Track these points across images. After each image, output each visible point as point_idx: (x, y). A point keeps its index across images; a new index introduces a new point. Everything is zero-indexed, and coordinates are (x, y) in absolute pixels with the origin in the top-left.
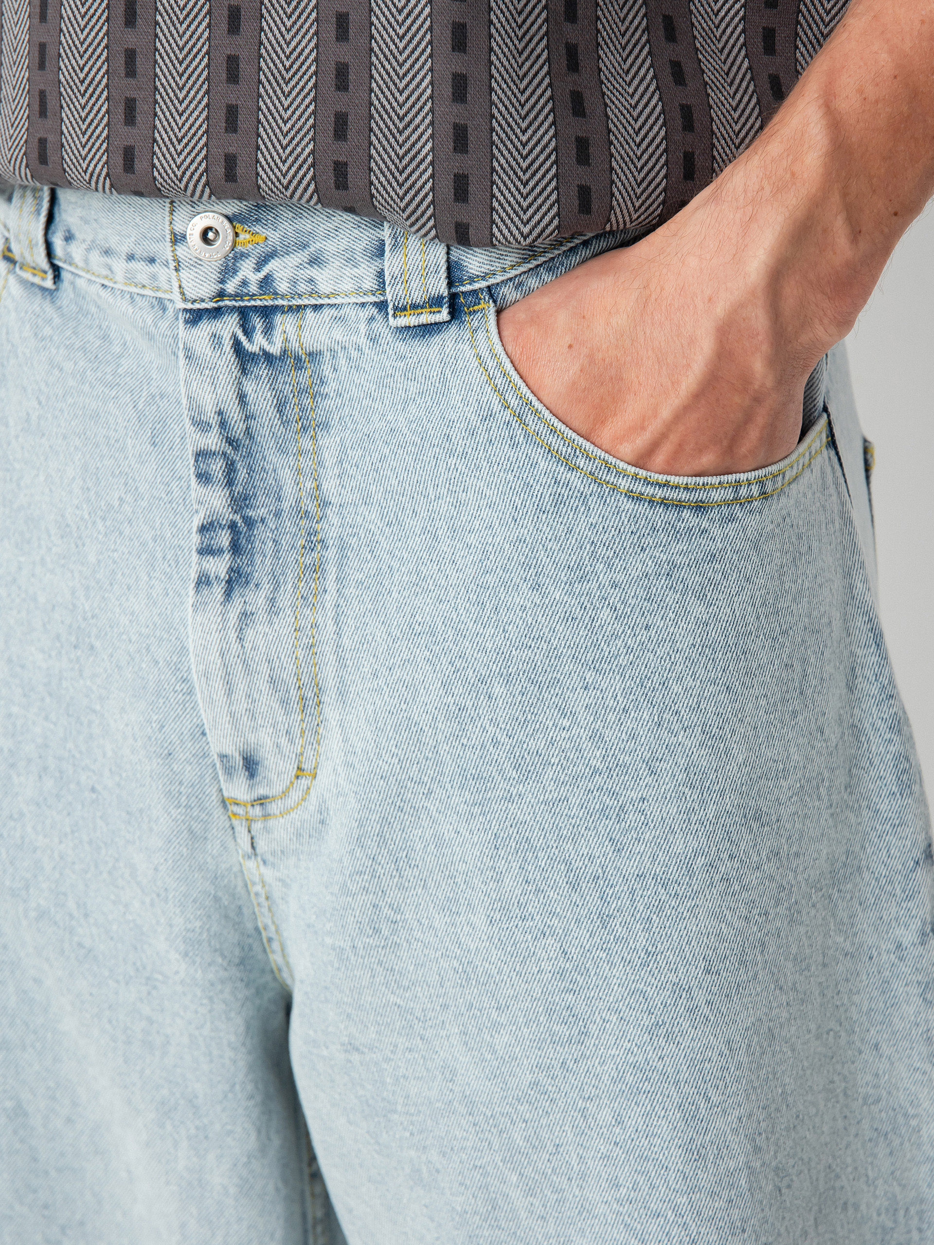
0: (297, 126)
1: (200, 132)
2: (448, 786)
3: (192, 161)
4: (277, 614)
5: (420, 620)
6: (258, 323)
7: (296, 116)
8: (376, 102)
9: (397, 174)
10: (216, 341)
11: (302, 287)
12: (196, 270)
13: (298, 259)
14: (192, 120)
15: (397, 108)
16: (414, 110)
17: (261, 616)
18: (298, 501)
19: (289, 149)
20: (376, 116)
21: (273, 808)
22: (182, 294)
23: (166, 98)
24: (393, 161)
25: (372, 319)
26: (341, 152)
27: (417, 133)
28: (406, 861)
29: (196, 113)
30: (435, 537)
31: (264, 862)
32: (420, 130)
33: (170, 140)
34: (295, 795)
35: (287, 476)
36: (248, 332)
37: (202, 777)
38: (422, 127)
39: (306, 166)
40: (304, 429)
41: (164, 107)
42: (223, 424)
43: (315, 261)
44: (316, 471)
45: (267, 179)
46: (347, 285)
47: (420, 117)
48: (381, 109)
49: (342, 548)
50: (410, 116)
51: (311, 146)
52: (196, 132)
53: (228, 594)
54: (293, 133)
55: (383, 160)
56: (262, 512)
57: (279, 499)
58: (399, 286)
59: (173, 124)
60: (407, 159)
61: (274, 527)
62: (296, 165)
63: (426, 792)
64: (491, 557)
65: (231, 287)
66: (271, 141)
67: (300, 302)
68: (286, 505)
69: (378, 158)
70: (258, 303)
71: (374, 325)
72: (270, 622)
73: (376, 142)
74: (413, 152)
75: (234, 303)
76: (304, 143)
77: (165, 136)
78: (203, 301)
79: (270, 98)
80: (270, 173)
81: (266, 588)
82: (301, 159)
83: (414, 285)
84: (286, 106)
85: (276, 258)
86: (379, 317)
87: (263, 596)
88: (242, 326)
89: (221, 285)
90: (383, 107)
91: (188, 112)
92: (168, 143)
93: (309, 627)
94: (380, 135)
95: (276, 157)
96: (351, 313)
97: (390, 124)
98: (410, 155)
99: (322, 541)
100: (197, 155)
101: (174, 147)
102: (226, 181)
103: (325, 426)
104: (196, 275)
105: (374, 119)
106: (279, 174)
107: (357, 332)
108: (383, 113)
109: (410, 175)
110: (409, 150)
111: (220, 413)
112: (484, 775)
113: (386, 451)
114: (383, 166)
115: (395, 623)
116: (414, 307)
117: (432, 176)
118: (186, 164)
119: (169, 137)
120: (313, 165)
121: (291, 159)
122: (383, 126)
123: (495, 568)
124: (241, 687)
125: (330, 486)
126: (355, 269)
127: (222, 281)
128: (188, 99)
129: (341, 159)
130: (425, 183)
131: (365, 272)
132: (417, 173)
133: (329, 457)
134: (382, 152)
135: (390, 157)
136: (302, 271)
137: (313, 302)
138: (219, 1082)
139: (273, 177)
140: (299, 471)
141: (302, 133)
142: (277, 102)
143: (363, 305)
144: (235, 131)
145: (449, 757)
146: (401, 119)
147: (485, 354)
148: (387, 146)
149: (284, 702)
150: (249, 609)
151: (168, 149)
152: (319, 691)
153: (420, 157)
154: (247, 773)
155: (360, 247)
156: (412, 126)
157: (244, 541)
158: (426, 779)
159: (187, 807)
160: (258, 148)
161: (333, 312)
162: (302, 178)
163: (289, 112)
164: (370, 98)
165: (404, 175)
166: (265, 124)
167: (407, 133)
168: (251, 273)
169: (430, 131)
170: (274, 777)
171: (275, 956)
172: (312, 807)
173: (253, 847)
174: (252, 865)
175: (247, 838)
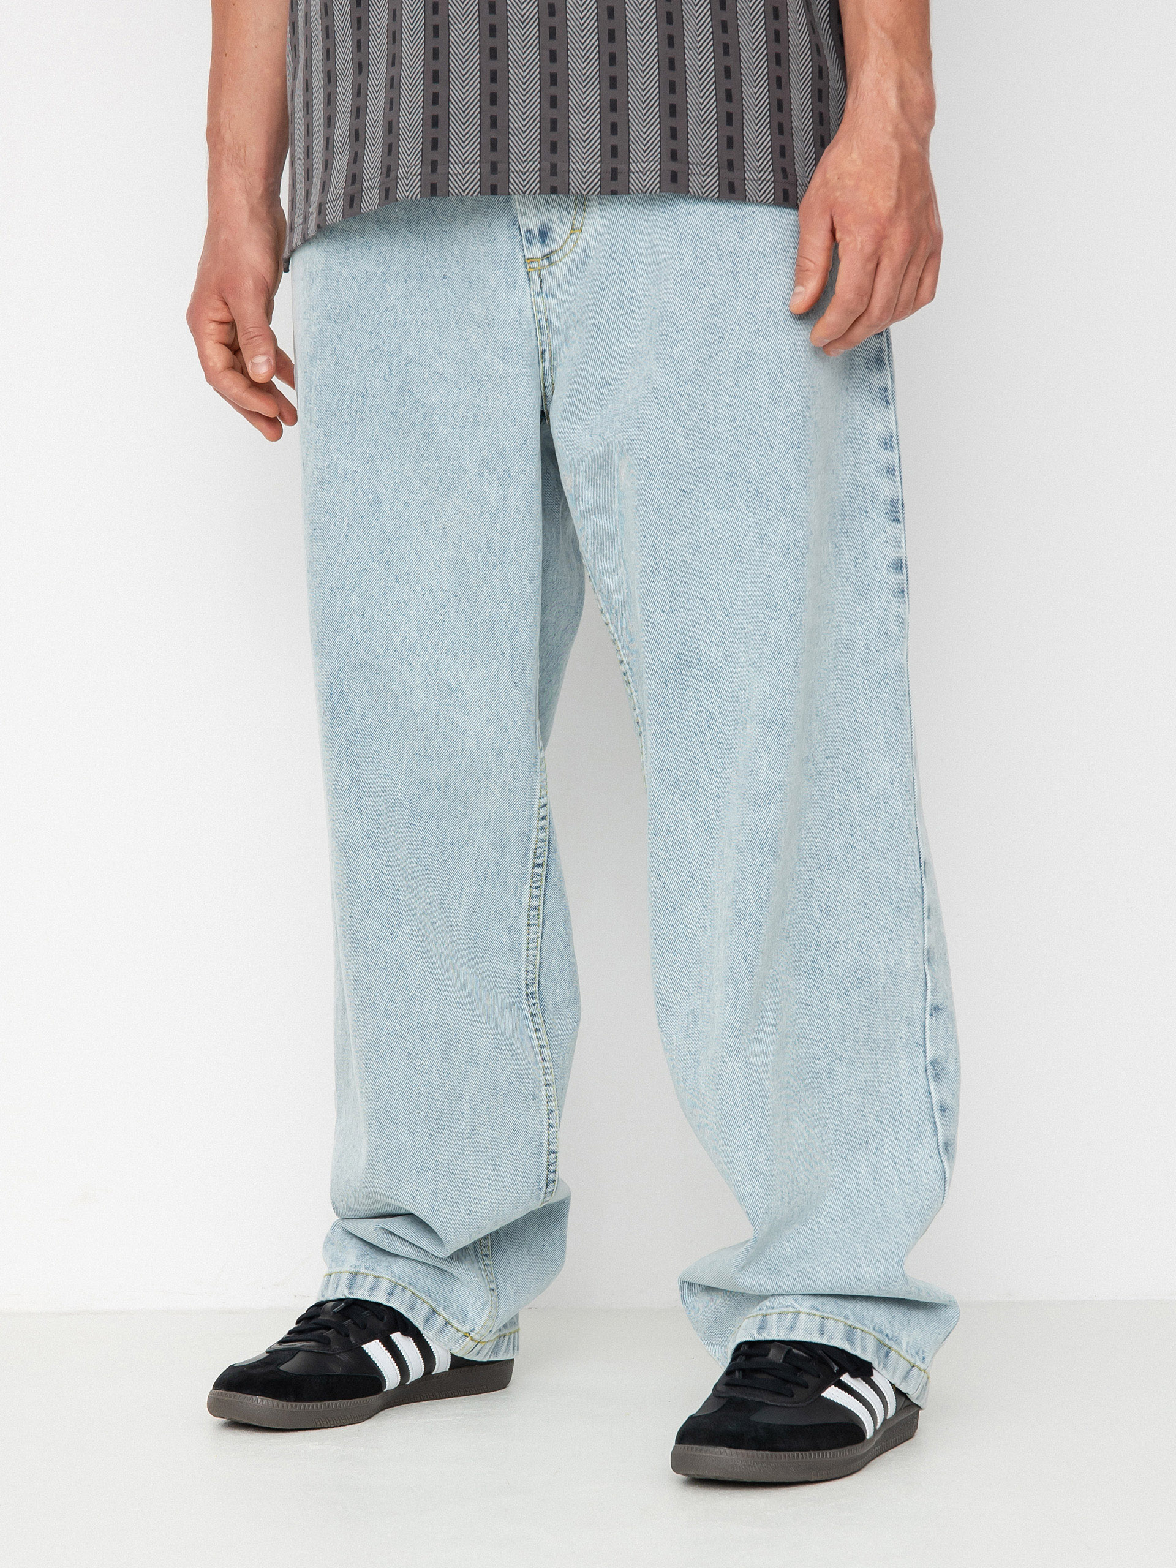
21: (556, 258)
31: (547, 296)
34: (569, 246)
37: (513, 249)
154: (540, 240)
159: (506, 268)
170: (557, 237)
171: (544, 364)
172: (579, 250)
173: (541, 288)
174: (539, 299)
175: (538, 283)
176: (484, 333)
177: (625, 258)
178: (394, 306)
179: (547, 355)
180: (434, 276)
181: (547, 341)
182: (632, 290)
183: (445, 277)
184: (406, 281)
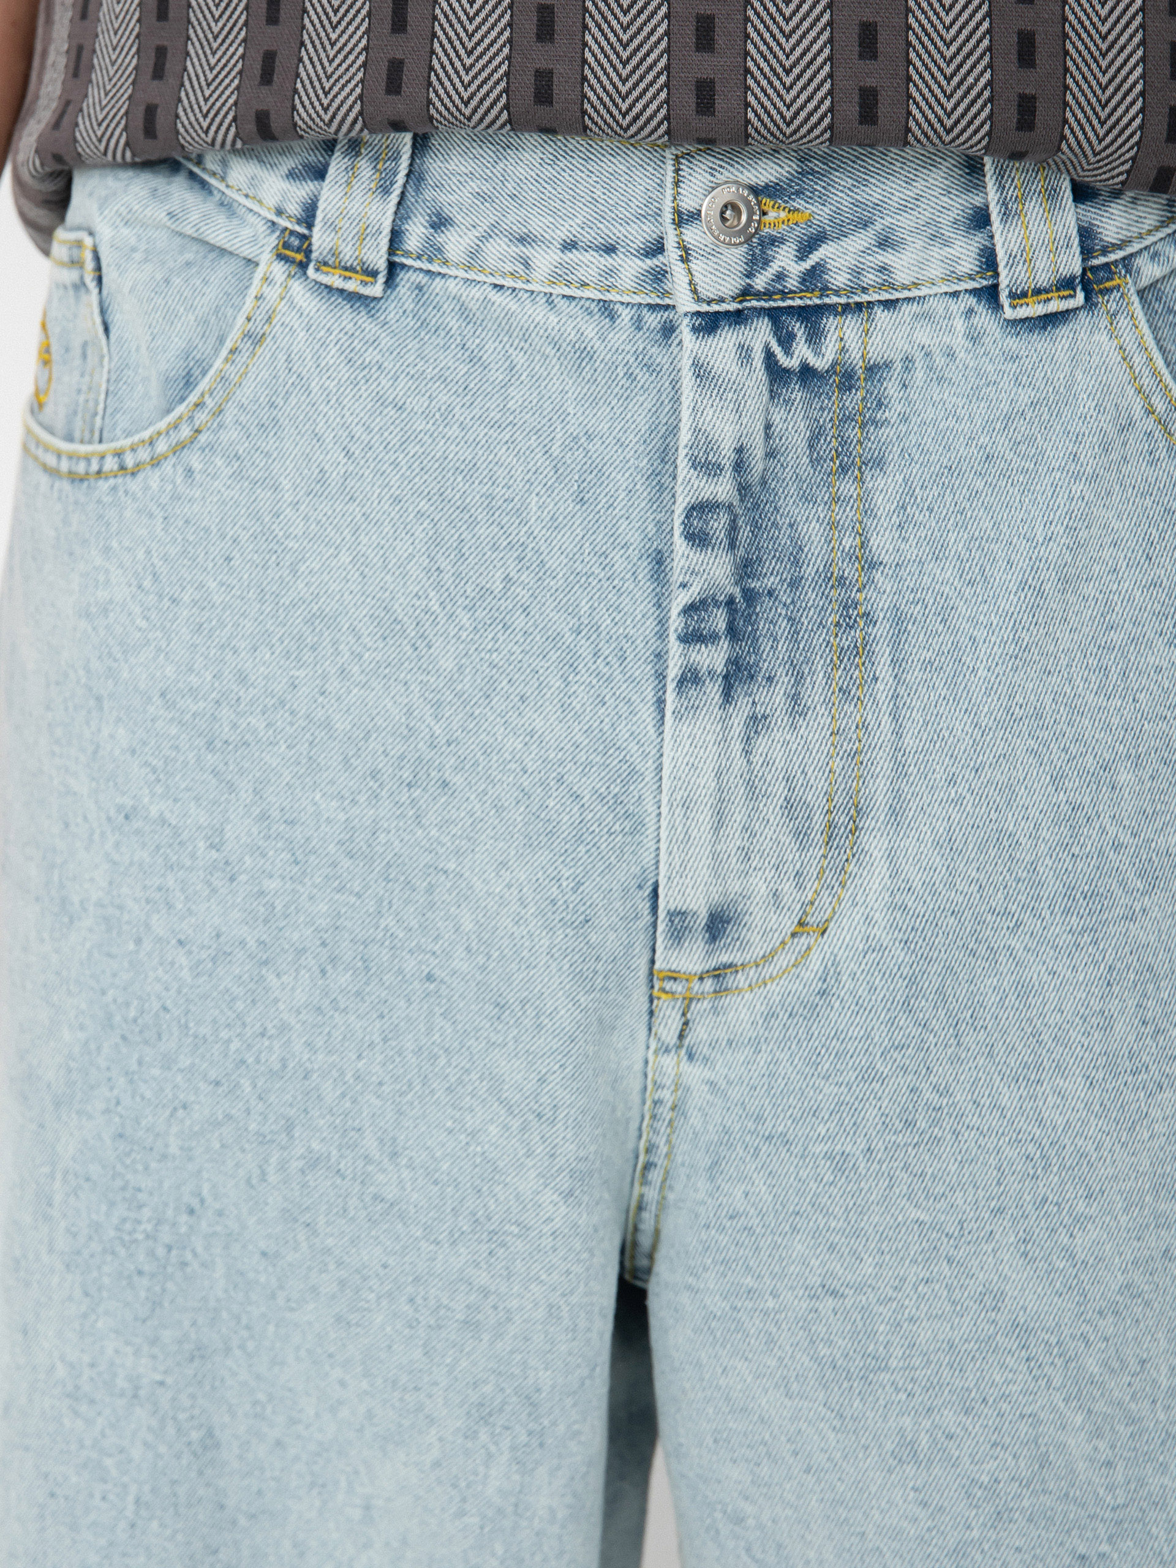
0: (966, 50)
1: (820, 60)
2: (1046, 913)
3: (810, 99)
4: (803, 714)
5: (1021, 700)
6: (799, 330)
7: (962, 37)
8: (1071, 17)
9: (1098, 109)
10: (743, 354)
11: (870, 278)
12: (715, 260)
13: (863, 243)
14: (805, 43)
15: (1099, 24)
16: (1119, 27)
17: (780, 718)
18: (828, 565)
19: (956, 79)
20: (1072, 34)
21: (738, 980)
22: (695, 291)
23: (764, 14)
24: (1094, 93)
25: (970, 312)
26: (1029, 82)
27: (1124, 55)
28: (971, 1022)
29: (813, 34)
30: (1040, 593)
31: (690, 1059)
32: (1127, 52)
33: (773, 69)
34: (783, 960)
35: (813, 533)
36: (786, 341)
38: (1129, 48)
39: (980, 102)
40: (844, 469)
41: (761, 27)
42: (739, 466)
43: (885, 243)
44: (861, 523)
45: (922, 120)
46: (936, 271)
47: (1126, 35)
48: (1078, 27)
49: (899, 620)
50: (1114, 34)
51: (987, 75)
52: (814, 59)
53: (728, 695)
54: (959, 58)
55: (1083, 91)
56: (771, 582)
57: (796, 563)
58: (1020, 267)
59: (776, 49)
60: (1111, 89)
61: (789, 601)
62: (967, 101)
63: (1011, 926)
64: (1116, 609)
65: (760, 282)
66: (928, 69)
67: (865, 298)
68: (809, 571)
69: (1075, 90)
70: (798, 302)
71: (975, 320)
72: (794, 727)
73: (1073, 69)
74: (1118, 80)
75: (763, 304)
76: (976, 72)
77: (763, 65)
78: (722, 300)
79: (924, 12)
80: (929, 112)
81: (784, 682)
82: (974, 93)
83: (1040, 264)
84: (947, 23)
85: (830, 243)
86: (981, 309)
87: (782, 692)
88: (775, 334)
89: (748, 281)
90: (1081, 22)
91: (799, 32)
92: (769, 74)
93: (853, 728)
94: (1079, 60)
95: (938, 91)
96: (938, 306)
97: (1091, 45)
98: (1114, 84)
99: (866, 615)
100: (818, 89)
101: (780, 80)
102: (861, 123)
103: (879, 463)
104: (716, 267)
105: (1070, 39)
106: (941, 112)
107: (951, 330)
108: (1081, 31)
109: (1115, 109)
110: (1114, 77)
111: (740, 450)
112: (1101, 890)
113: (979, 484)
114: (1082, 99)
115: (986, 709)
116: (1038, 292)
117: (1142, 110)
118: (800, 101)
119: (771, 67)
120: (990, 100)
121: (959, 93)
122: (1082, 48)
123: (1122, 622)
124: (738, 816)
125: (881, 543)
126: (947, 249)
127: (749, 275)
128: (799, 15)
129: (1027, 92)
130: (1133, 119)
131: (964, 251)
132: (1123, 107)
133: (884, 504)
134: (1082, 82)
135: (1090, 87)
136: (870, 258)
137: (886, 296)
138: (578, 1366)
139: (931, 117)
140: (833, 525)
141: (973, 59)
142: (934, 18)
143: (955, 294)
144: (875, 57)
145: (1052, 873)
146: (1104, 38)
147: (1131, 347)
148: (1088, 74)
149: (801, 835)
150: (760, 710)
151: (770, 83)
152: (858, 811)
153: (1126, 86)
154: (707, 935)
155: (946, 220)
156: (1117, 47)
157: (742, 622)
158: (1014, 908)
160: (909, 79)
161: (915, 307)
162: (975, 117)
163: (953, 32)
164: (1064, 11)
165: (1107, 110)
166: (919, 47)
167: (1111, 55)
168: (793, 263)
169: (1140, 53)
170: (755, 937)
171: (645, 1190)
172: (807, 975)
173: (681, 1036)
174: (668, 1062)
175: (675, 1024)
176: (524, 1128)
177: (941, 1013)
178: (284, 1028)
179: (655, 1176)
180: (400, 971)
181: (663, 1149)
182: (943, 1091)
183: (430, 978)
184: (323, 972)
